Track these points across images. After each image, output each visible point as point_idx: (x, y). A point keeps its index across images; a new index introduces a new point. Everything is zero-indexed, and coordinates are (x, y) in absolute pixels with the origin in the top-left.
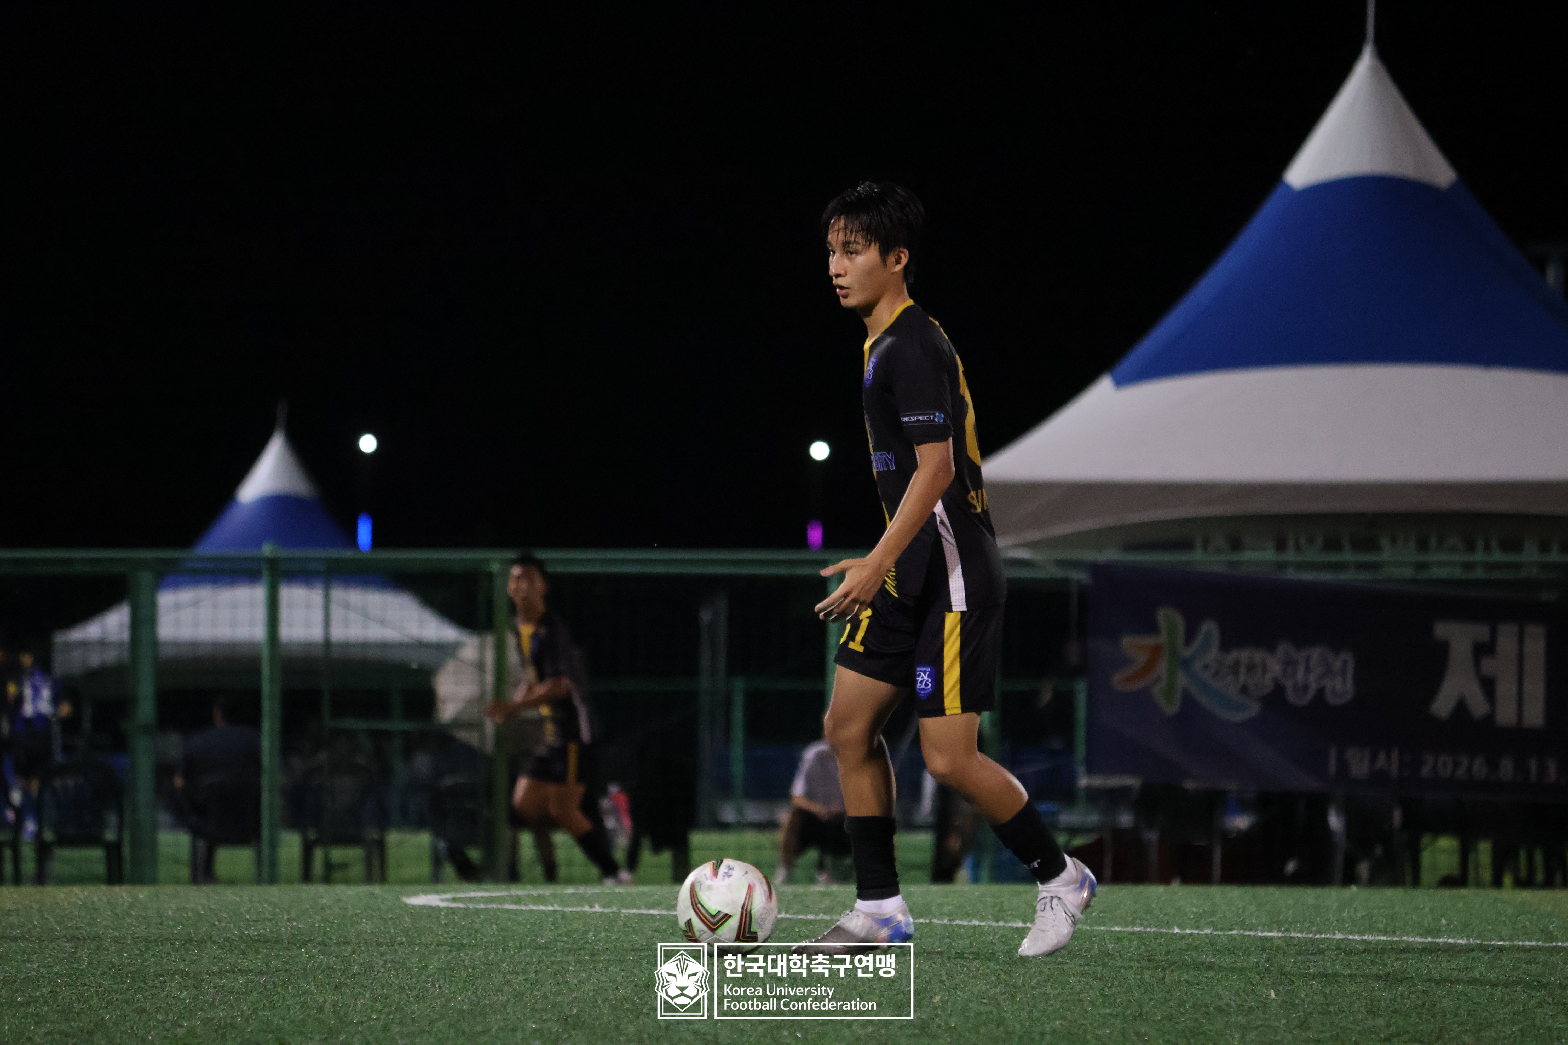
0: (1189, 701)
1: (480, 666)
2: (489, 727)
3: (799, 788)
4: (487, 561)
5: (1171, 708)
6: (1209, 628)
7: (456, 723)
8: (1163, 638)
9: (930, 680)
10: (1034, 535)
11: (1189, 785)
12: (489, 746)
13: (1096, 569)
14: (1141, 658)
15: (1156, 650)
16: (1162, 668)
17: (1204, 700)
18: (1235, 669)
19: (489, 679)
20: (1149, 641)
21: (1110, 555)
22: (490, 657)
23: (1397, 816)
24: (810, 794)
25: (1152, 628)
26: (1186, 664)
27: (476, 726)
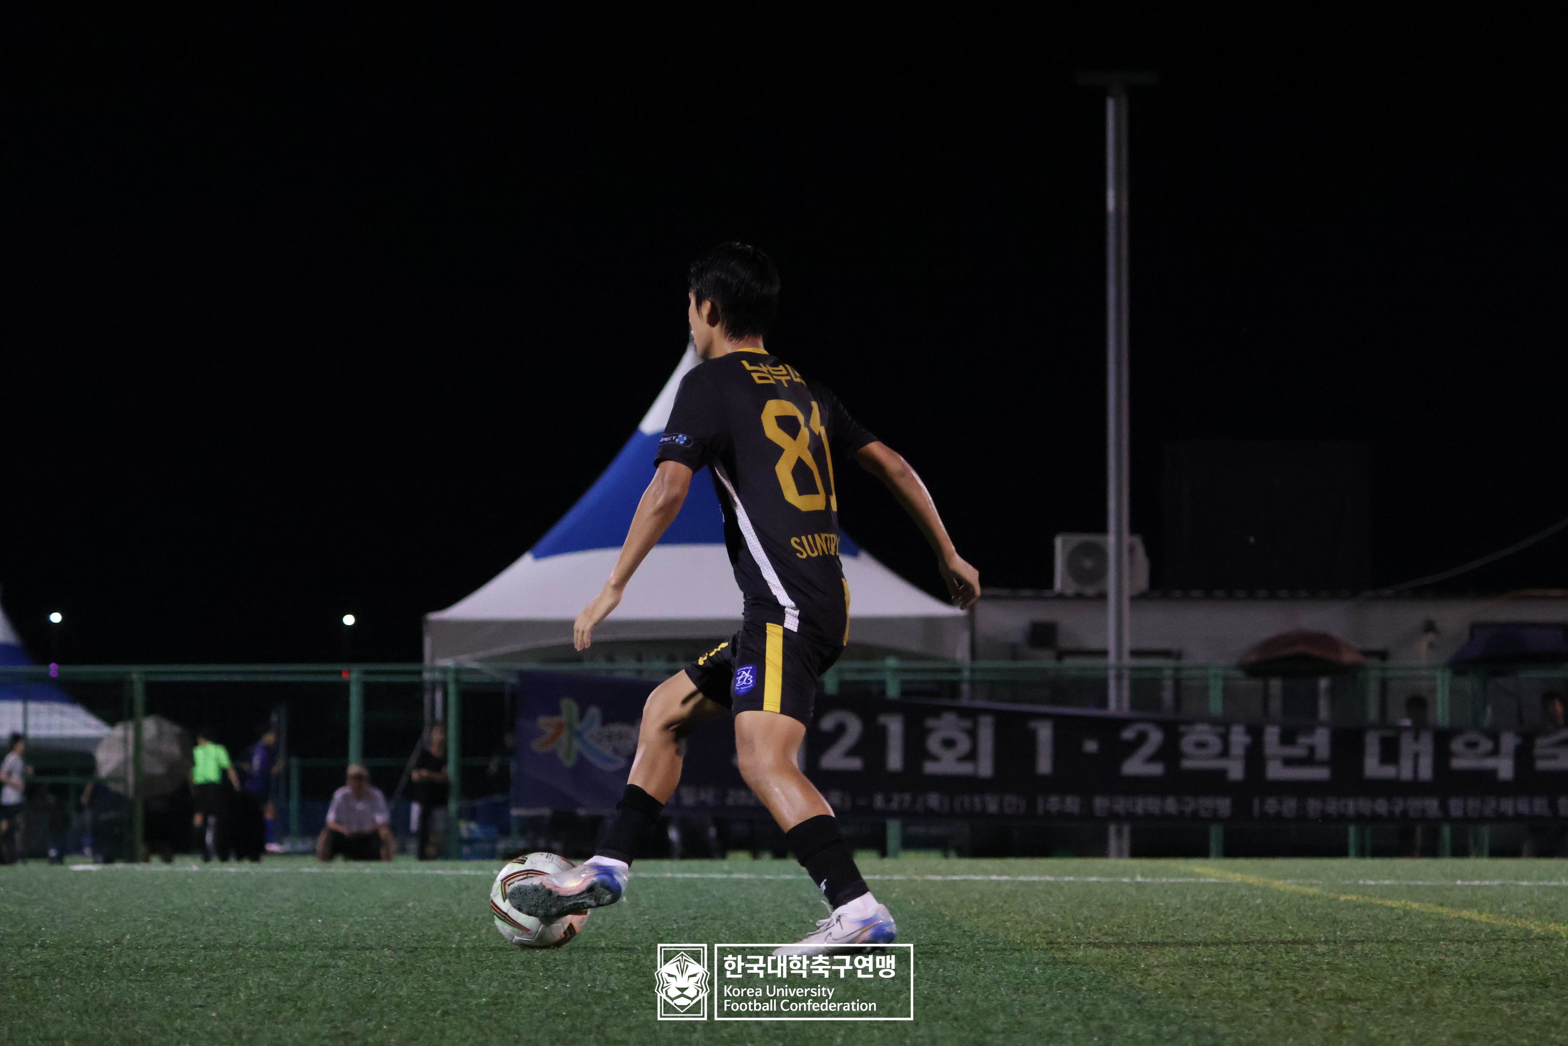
0: (581, 758)
1: (125, 741)
2: (131, 779)
3: (331, 816)
4: (129, 673)
5: (569, 763)
6: (594, 712)
7: (111, 778)
8: (563, 719)
9: (751, 677)
10: (481, 654)
11: (582, 812)
12: (131, 792)
13: (522, 674)
14: (550, 731)
15: (560, 726)
16: (564, 737)
17: (590, 757)
18: (610, 737)
19: (131, 748)
20: (555, 720)
21: (531, 666)
22: (131, 734)
23: (712, 832)
24: (338, 821)
25: (557, 712)
26: (579, 734)
27: (122, 780)
